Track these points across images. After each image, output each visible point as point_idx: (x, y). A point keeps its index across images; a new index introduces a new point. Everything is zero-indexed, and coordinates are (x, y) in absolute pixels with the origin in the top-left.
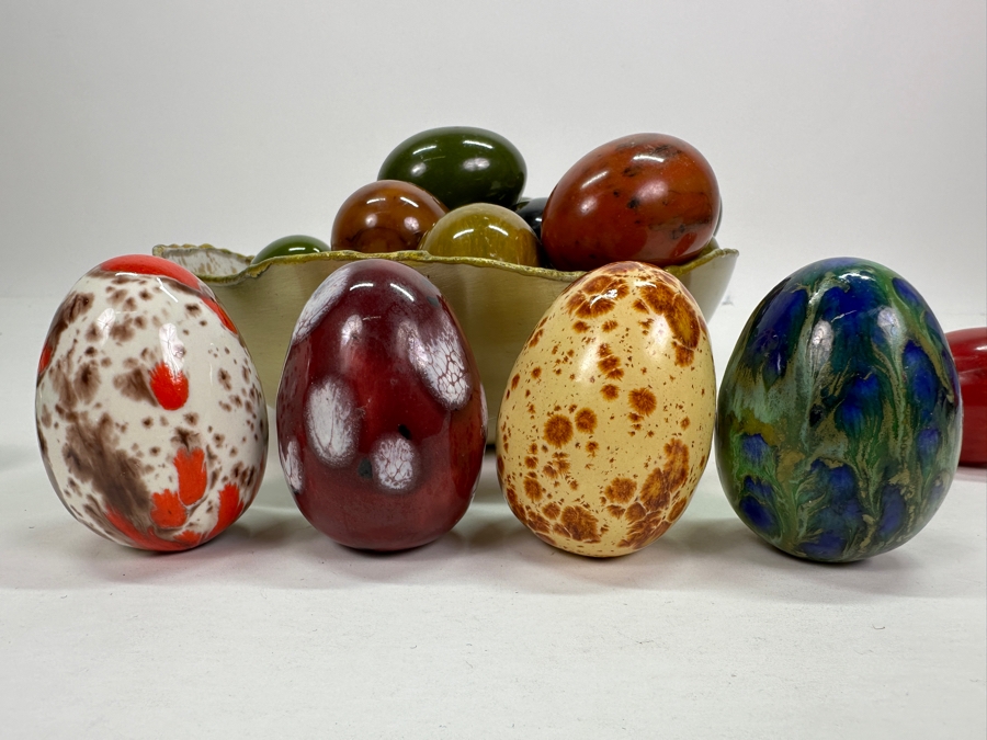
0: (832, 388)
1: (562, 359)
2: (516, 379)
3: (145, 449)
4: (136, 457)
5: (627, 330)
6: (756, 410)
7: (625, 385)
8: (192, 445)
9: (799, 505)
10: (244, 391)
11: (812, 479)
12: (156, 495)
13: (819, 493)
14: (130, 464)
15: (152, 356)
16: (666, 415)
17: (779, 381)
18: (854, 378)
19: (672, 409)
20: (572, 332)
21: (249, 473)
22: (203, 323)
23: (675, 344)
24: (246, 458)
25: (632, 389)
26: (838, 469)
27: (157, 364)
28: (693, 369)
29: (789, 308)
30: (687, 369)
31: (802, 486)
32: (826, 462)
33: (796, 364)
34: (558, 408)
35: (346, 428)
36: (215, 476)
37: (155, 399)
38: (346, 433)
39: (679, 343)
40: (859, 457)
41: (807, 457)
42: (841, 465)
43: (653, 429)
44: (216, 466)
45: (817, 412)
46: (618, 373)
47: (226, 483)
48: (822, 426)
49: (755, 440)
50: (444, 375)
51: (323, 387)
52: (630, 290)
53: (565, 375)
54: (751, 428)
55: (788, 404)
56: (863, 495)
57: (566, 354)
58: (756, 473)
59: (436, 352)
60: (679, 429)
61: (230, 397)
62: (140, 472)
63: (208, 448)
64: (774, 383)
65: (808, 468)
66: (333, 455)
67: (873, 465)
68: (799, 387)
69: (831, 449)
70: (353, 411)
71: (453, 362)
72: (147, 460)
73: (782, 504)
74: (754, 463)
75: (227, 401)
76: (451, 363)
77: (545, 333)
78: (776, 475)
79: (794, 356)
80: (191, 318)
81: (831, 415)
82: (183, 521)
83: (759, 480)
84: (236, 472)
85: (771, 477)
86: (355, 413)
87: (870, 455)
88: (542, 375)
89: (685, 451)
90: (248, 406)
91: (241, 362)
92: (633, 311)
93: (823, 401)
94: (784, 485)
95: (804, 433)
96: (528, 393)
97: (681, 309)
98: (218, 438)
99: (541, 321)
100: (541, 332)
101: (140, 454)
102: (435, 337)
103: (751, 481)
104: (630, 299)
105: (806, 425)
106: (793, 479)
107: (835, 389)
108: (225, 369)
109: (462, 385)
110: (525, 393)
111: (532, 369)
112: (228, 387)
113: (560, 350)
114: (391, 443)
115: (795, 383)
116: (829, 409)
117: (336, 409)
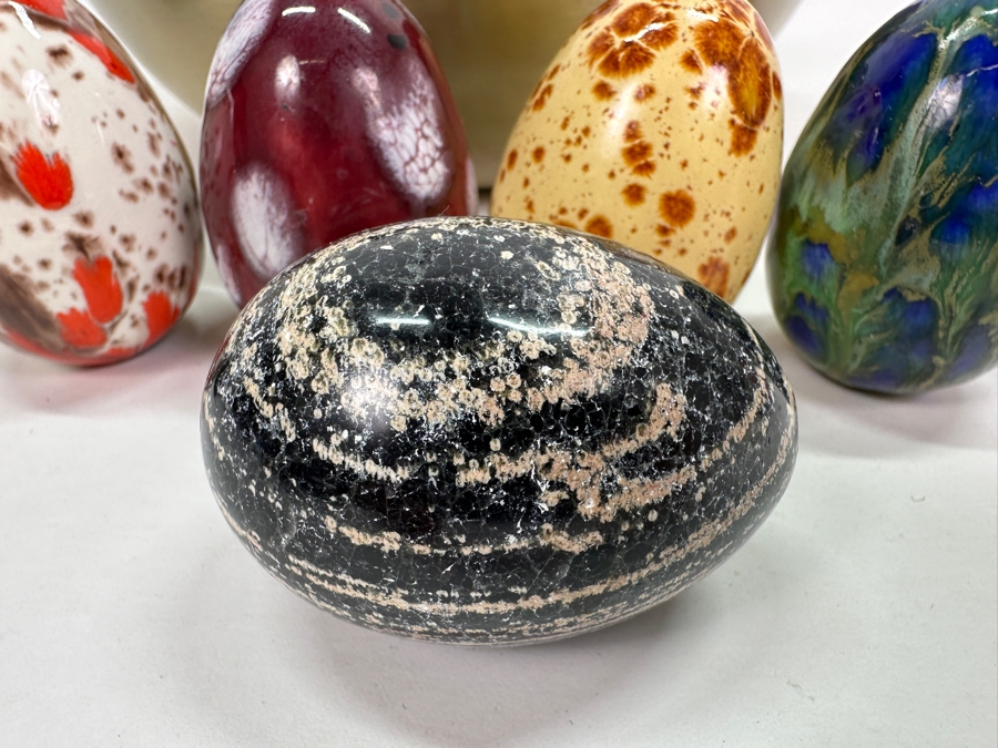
0: (937, 196)
1: (573, 138)
2: (513, 156)
3: (31, 262)
4: (22, 273)
5: (668, 100)
6: (828, 211)
7: (657, 185)
8: (93, 253)
9: (858, 338)
10: (153, 170)
11: (881, 311)
12: (60, 316)
13: (884, 327)
14: (16, 281)
15: (12, 135)
16: (706, 226)
17: (867, 177)
18: (973, 182)
19: (716, 219)
20: (589, 97)
21: (178, 275)
22: (78, 76)
23: (732, 122)
24: (171, 256)
25: (664, 190)
26: (919, 303)
27: (20, 147)
28: (752, 158)
29: (906, 61)
30: (745, 159)
31: (866, 317)
32: (905, 293)
33: (896, 154)
34: (563, 211)
35: (284, 237)
36: (132, 287)
37: (29, 196)
38: (284, 244)
39: (739, 121)
40: (949, 291)
41: (881, 284)
42: (923, 298)
43: (686, 245)
44: (131, 274)
45: (908, 227)
46: (648, 168)
47: (149, 292)
48: (911, 246)
49: (818, 252)
50: (412, 159)
52: (679, 33)
53: (576, 164)
54: (817, 234)
55: (872, 210)
56: (941, 334)
57: (579, 133)
58: (811, 291)
59: (401, 125)
60: (721, 243)
61: (134, 182)
62: (33, 291)
63: (115, 254)
64: (861, 177)
65: (879, 297)
67: (964, 300)
68: (892, 189)
69: (914, 277)
70: (290, 214)
71: (425, 137)
72: (37, 275)
73: (837, 334)
74: (811, 279)
75: (130, 188)
76: (422, 142)
77: (555, 92)
78: (837, 298)
79: (897, 142)
80: (58, 69)
81: (927, 233)
82: (103, 340)
83: (813, 301)
84: (160, 276)
85: (829, 300)
86: (293, 218)
87: (964, 288)
88: (547, 159)
89: (725, 270)
90: (163, 190)
91: (144, 127)
92: (680, 69)
93: (921, 212)
94: (844, 313)
95: (884, 253)
96: (526, 183)
97: (749, 65)
98: (127, 241)
99: (550, 69)
100: (549, 90)
101: (26, 269)
102: (399, 102)
103: (804, 302)
104: (677, 49)
105: (890, 243)
106: (857, 307)
107: (942, 197)
108: (121, 142)
109: (440, 169)
110: (522, 181)
111: (533, 147)
112: (129, 168)
113: (572, 124)
115: (889, 182)
116: (925, 225)
117: (269, 210)
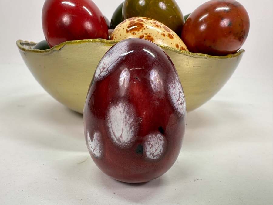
35: (131, 128)
38: (131, 131)
50: (179, 100)
51: (118, 105)
59: (175, 87)
66: (122, 142)
70: (135, 119)
76: (180, 94)
102: (174, 80)
109: (185, 105)
114: (154, 136)
117: (125, 117)
